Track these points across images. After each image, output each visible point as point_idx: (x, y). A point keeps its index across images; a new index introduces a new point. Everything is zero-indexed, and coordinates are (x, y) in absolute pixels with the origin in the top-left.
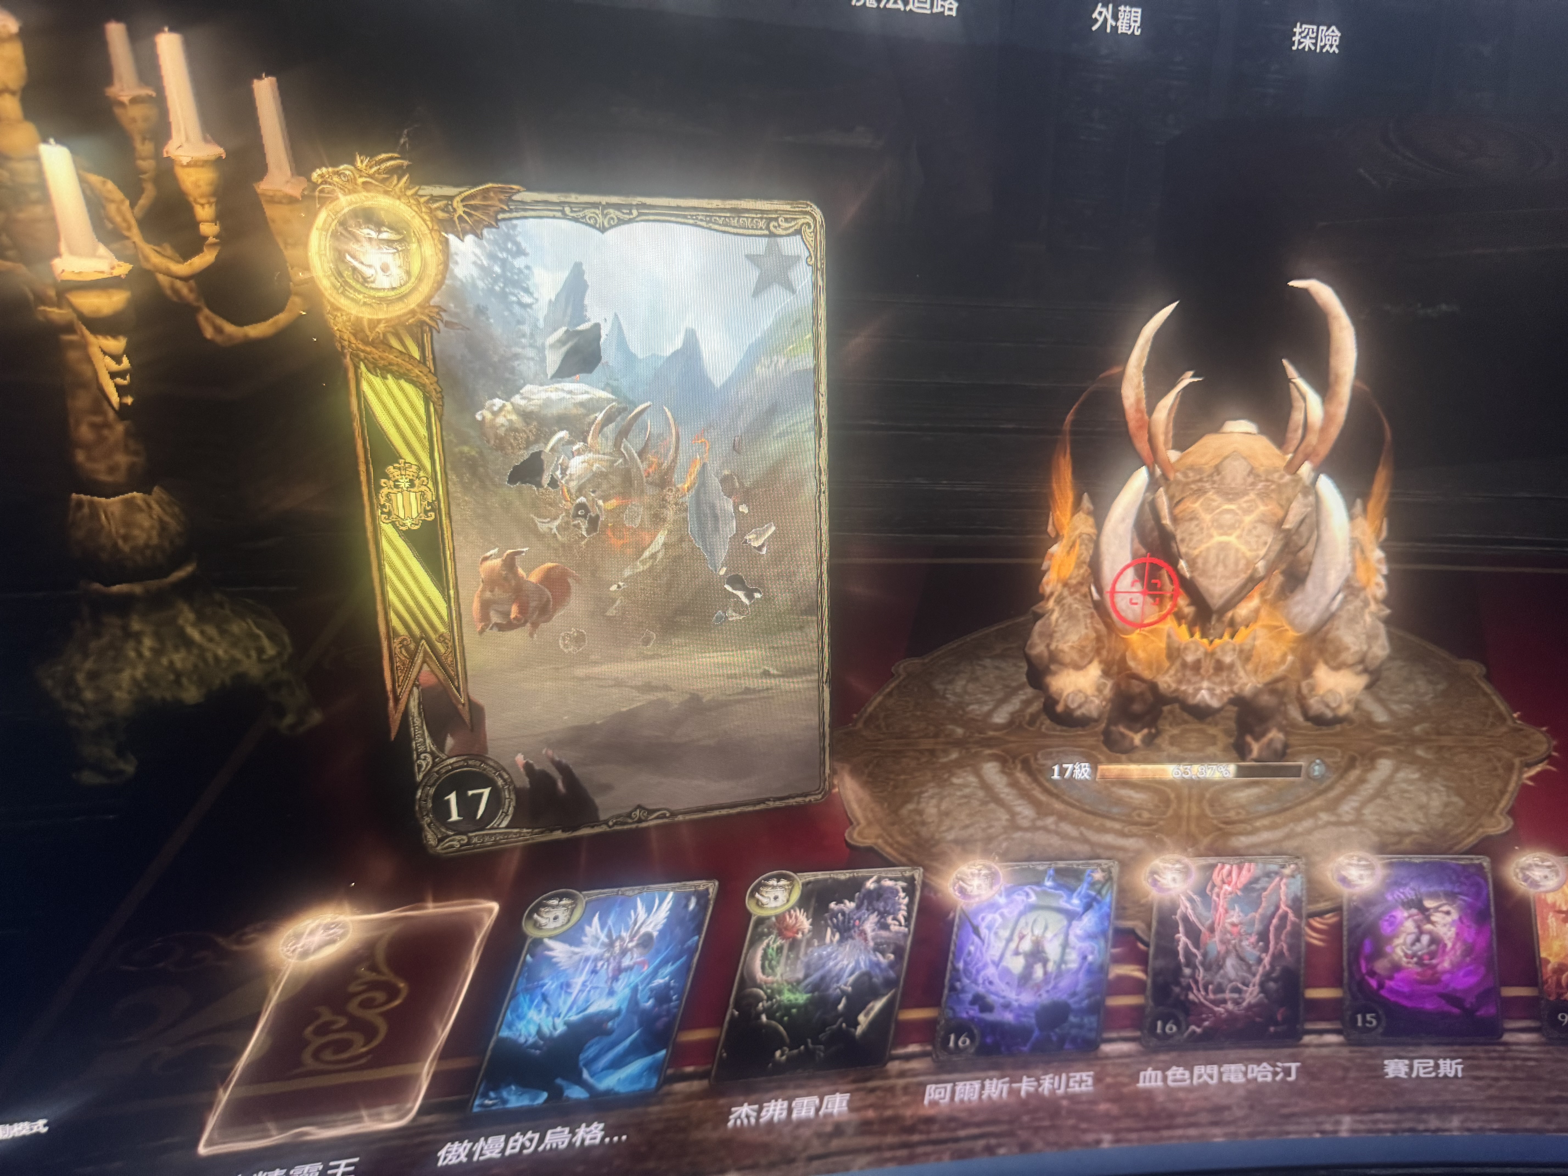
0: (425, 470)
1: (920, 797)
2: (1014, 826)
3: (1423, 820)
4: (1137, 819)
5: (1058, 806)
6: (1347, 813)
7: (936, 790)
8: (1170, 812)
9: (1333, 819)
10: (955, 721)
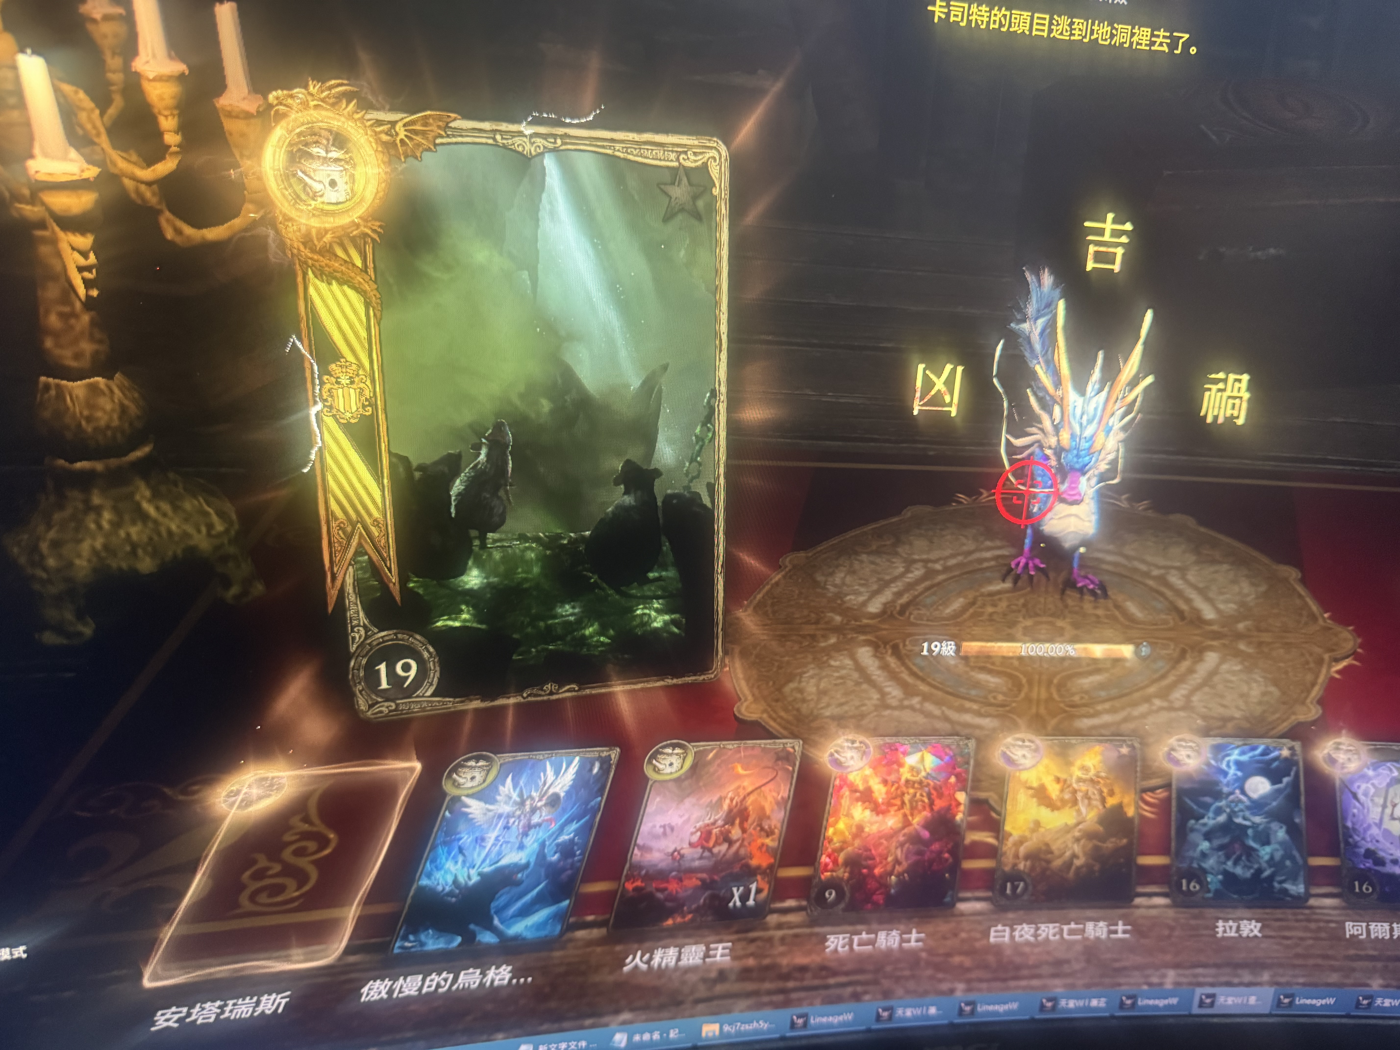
0: (364, 370)
1: (801, 677)
2: (883, 705)
3: (1243, 707)
4: (992, 700)
5: (923, 688)
6: (1177, 699)
7: (817, 671)
8: (1023, 695)
9: (1165, 704)
10: (833, 610)
